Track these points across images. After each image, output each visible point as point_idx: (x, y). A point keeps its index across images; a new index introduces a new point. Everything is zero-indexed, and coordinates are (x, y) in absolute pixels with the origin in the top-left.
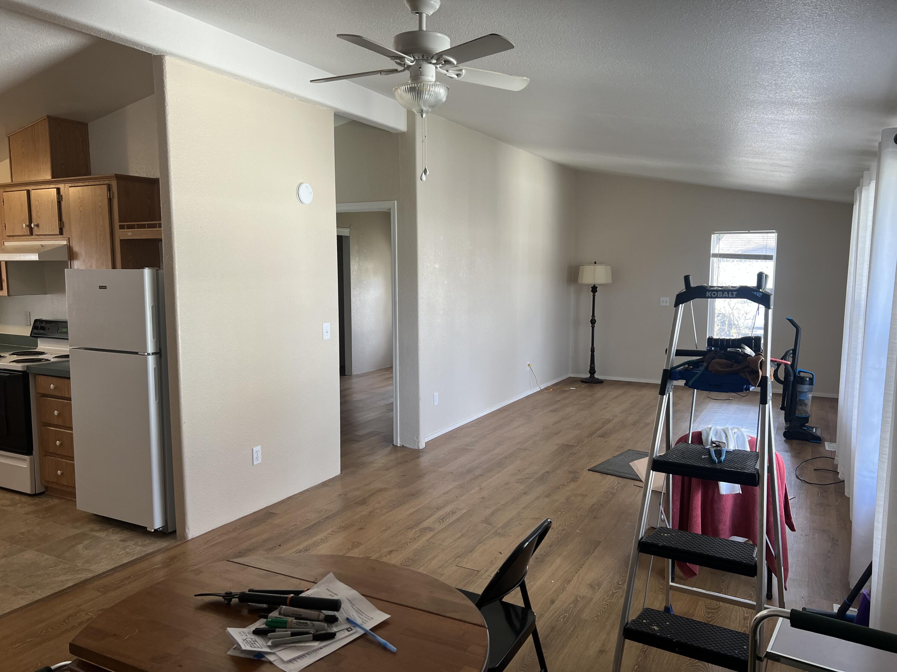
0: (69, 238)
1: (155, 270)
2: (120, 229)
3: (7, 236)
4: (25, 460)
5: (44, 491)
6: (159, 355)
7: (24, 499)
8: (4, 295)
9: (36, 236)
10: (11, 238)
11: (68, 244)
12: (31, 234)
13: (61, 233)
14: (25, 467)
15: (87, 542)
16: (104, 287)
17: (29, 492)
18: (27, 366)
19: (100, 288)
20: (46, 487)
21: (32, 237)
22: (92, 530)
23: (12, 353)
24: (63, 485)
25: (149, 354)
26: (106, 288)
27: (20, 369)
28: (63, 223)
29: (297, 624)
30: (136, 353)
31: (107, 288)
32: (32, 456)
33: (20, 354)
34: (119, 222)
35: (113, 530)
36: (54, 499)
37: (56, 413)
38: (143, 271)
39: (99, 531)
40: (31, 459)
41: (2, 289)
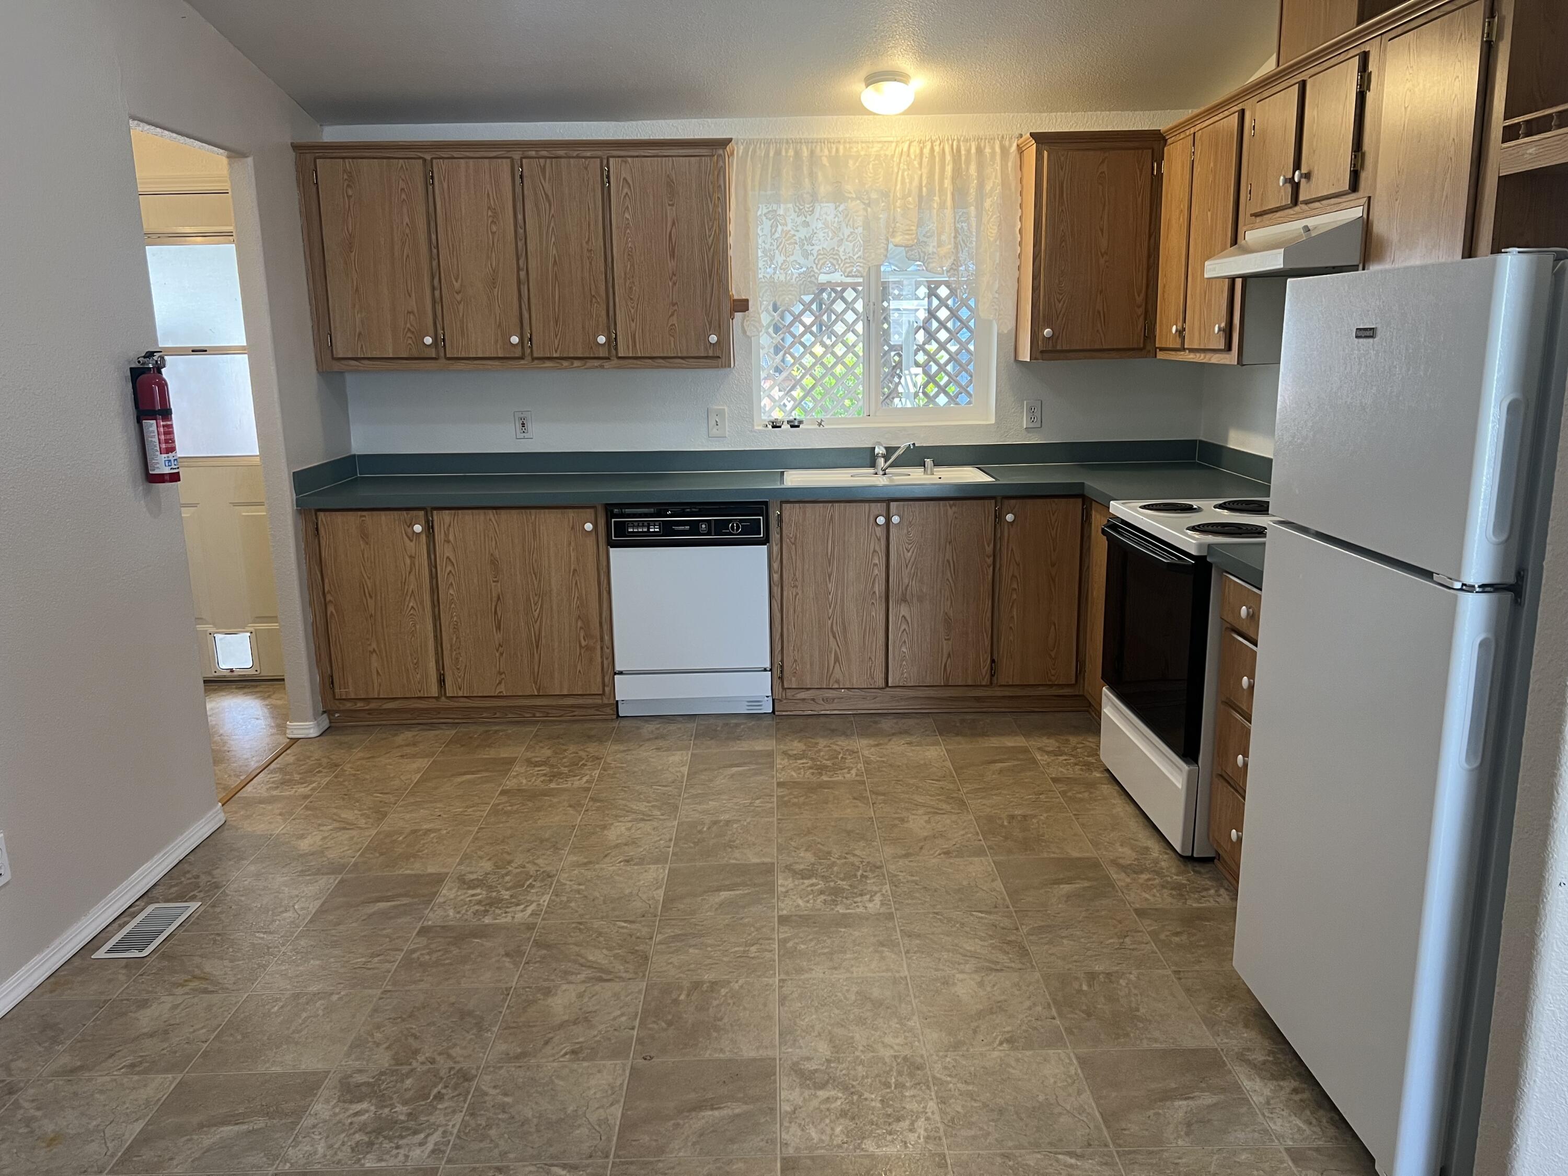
0: (1369, 198)
1: (1551, 258)
2: (1504, 142)
3: (1252, 215)
4: (1181, 769)
8: (1232, 363)
9: (1304, 207)
10: (1261, 218)
11: (1365, 216)
12: (1295, 201)
13: (1354, 186)
14: (1177, 786)
18: (1210, 546)
20: (1216, 852)
21: (1297, 209)
23: (1221, 501)
25: (1468, 588)
27: (1193, 550)
30: (1428, 575)
32: (1195, 768)
34: (1506, 118)
37: (1245, 680)
38: (1495, 261)
40: (1191, 774)
41: (1229, 348)
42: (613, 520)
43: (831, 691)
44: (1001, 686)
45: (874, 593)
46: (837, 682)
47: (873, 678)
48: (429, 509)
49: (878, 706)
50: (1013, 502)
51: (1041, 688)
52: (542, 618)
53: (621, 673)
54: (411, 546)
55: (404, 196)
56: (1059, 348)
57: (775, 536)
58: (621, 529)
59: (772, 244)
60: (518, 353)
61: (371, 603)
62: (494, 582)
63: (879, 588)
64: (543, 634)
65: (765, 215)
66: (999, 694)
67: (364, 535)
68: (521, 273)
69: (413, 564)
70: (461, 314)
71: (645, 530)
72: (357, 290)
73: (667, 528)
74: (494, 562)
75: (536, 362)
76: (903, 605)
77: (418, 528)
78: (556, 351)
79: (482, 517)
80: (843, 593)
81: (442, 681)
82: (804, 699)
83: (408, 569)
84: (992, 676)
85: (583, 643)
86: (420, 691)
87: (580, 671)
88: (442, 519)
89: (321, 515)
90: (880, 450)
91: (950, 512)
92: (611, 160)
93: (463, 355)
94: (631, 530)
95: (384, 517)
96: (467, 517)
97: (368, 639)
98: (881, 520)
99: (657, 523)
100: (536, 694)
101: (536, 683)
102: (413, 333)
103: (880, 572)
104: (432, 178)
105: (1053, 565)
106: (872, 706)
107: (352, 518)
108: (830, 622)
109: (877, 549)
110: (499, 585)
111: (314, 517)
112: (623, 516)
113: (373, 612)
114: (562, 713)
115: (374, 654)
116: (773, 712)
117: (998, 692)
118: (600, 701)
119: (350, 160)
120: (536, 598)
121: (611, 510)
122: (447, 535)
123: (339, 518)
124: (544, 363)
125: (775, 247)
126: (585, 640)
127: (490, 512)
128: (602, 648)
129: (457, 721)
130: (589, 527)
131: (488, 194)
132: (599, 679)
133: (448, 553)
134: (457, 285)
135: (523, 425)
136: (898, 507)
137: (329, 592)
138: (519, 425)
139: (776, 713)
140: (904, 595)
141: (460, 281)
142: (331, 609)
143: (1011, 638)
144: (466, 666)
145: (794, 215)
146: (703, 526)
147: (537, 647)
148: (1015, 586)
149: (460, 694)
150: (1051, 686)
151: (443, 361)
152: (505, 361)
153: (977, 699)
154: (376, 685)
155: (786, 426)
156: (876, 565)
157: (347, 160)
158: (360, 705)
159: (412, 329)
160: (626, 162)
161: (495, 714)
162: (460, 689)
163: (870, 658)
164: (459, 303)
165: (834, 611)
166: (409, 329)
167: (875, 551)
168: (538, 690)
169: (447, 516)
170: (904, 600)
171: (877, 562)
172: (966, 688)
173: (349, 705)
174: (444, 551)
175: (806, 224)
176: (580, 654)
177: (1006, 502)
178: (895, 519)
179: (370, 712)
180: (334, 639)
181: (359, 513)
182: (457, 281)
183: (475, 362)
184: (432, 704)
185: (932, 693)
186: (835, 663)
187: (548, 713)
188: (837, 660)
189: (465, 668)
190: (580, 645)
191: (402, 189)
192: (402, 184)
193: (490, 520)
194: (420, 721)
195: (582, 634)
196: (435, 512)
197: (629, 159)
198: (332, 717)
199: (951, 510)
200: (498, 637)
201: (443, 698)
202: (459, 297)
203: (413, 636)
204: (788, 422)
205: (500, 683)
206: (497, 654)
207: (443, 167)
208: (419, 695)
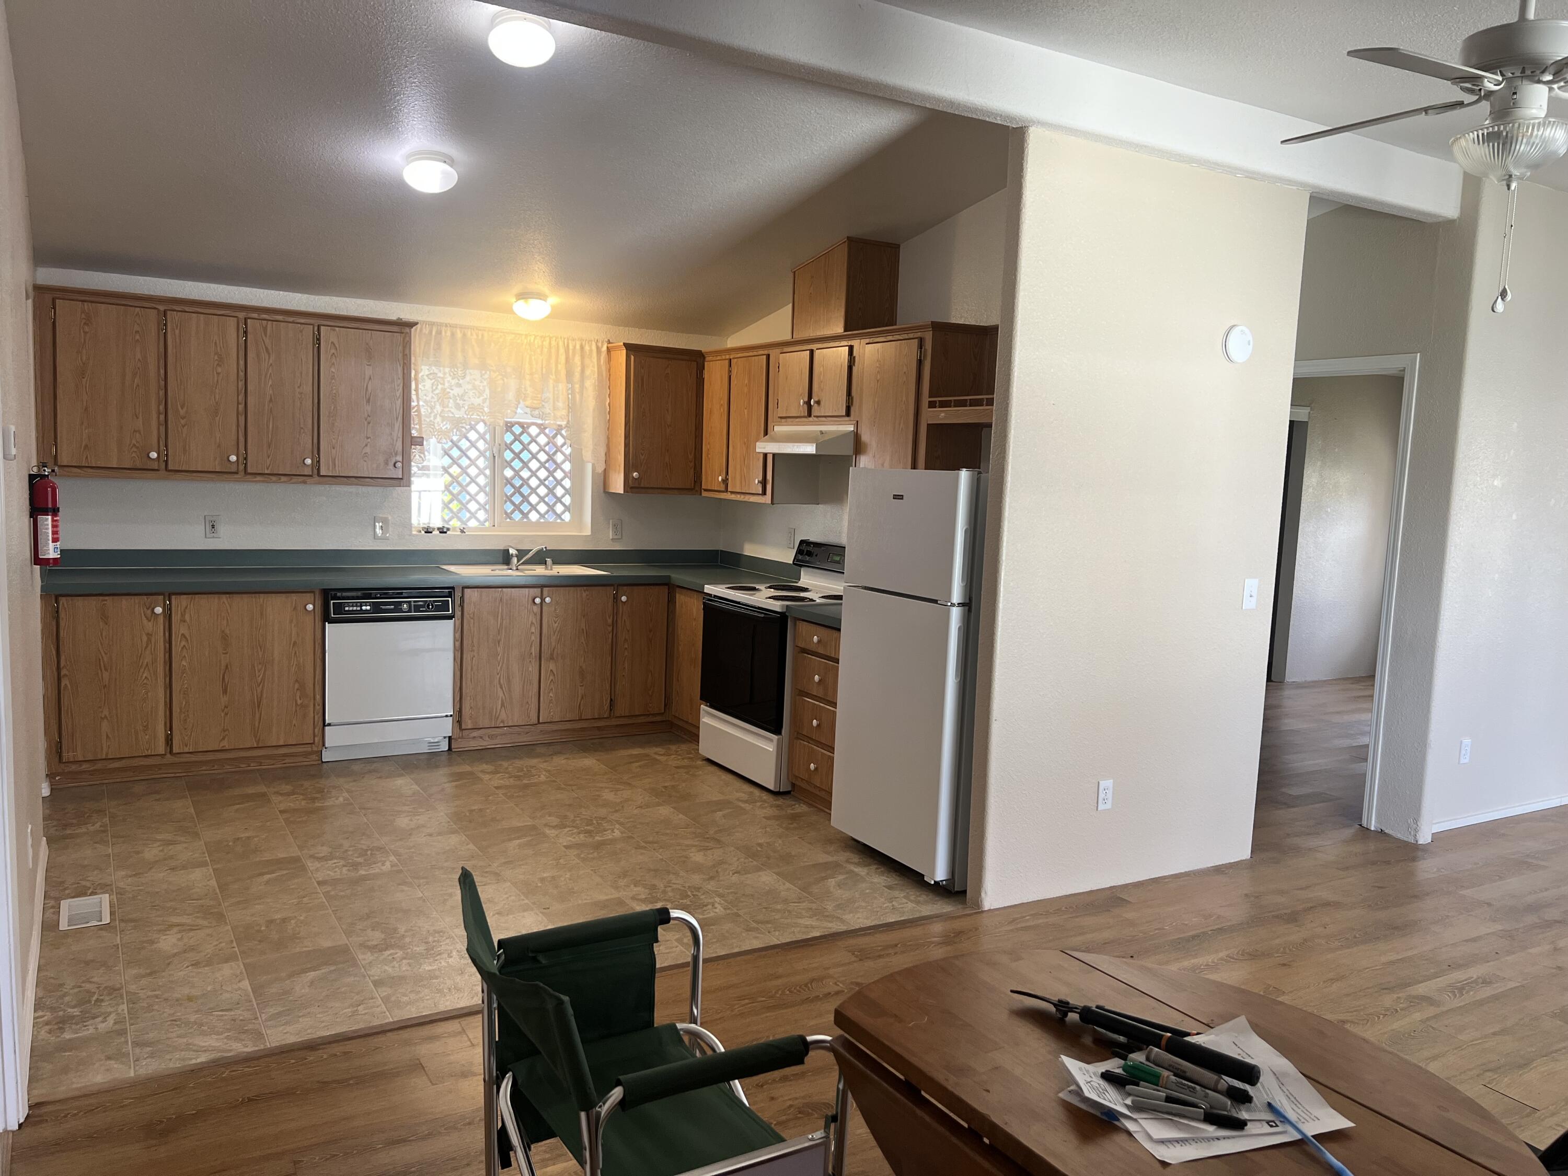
0: (857, 422)
1: (976, 473)
2: (929, 407)
3: (779, 417)
4: (771, 740)
5: (790, 789)
6: (967, 608)
7: (765, 796)
8: (767, 502)
9: (815, 419)
10: (783, 420)
11: (855, 431)
12: (810, 415)
13: (848, 414)
14: (769, 751)
15: (841, 877)
16: (900, 497)
17: (771, 787)
18: (787, 606)
19: (894, 498)
20: (793, 785)
21: (811, 419)
22: (847, 861)
23: (768, 585)
24: (816, 787)
25: (952, 605)
26: (902, 499)
27: (778, 610)
28: (852, 398)
29: (1177, 1083)
30: (935, 601)
31: (904, 498)
32: (780, 736)
33: (779, 587)
34: (930, 397)
35: (877, 869)
36: (802, 805)
37: (817, 678)
38: (958, 473)
39: (858, 864)
40: (778, 739)
41: (764, 493)
42: (332, 602)
43: (497, 729)
44: (616, 717)
45: (531, 653)
46: (503, 722)
47: (529, 717)
48: (167, 594)
49: (530, 739)
50: (625, 588)
51: (642, 717)
52: (264, 682)
53: (329, 725)
54: (149, 626)
55: (137, 337)
56: (642, 485)
57: (458, 613)
58: (339, 609)
59: (432, 397)
60: (234, 469)
61: (106, 675)
62: (223, 653)
63: (535, 650)
64: (264, 696)
65: (427, 376)
66: (615, 723)
67: (105, 618)
68: (240, 406)
69: (149, 640)
70: (184, 436)
71: (359, 609)
72: (86, 409)
73: (376, 608)
74: (225, 638)
75: (249, 476)
76: (551, 661)
77: (159, 610)
78: (268, 469)
79: (216, 600)
80: (508, 654)
81: (169, 740)
82: (474, 737)
83: (144, 645)
84: (611, 710)
85: (299, 702)
86: (147, 750)
87: (294, 725)
88: (180, 601)
89: (63, 601)
90: (512, 551)
91: (584, 595)
92: (322, 328)
93: (184, 468)
94: (347, 609)
95: (125, 602)
96: (203, 601)
97: (100, 707)
98: (538, 600)
99: (368, 604)
100: (255, 746)
101: (256, 737)
102: (137, 448)
103: (535, 638)
104: (165, 325)
105: (650, 631)
106: (525, 739)
107: (93, 602)
108: (498, 677)
109: (534, 621)
110: (228, 655)
111: (54, 601)
112: (339, 598)
113: (107, 683)
114: (272, 762)
115: (105, 720)
116: (450, 749)
117: (614, 722)
118: (310, 749)
119: (90, 304)
120: (260, 666)
121: (327, 594)
122: (183, 615)
123: (79, 602)
124: (255, 477)
125: (436, 400)
126: (300, 699)
127: (224, 596)
128: (314, 705)
129: (178, 775)
130: (310, 607)
131: (216, 343)
132: (311, 732)
133: (184, 630)
134: (182, 412)
135: (213, 526)
136: (548, 591)
137: (64, 667)
138: (208, 527)
139: (453, 750)
140: (552, 654)
141: (185, 409)
142: (64, 682)
143: (624, 683)
144: (193, 726)
145: (450, 379)
146: (405, 606)
147: (259, 707)
148: (626, 646)
149: (186, 750)
150: (648, 715)
151: (164, 472)
152: (220, 474)
153: (599, 728)
154: (104, 746)
155: (436, 532)
156: (532, 633)
157: (86, 304)
158: (85, 766)
159: (137, 445)
160: (334, 330)
161: (214, 766)
162: (186, 746)
163: (527, 702)
164: (183, 426)
165: (501, 668)
166: (134, 445)
167: (532, 623)
168: (258, 743)
169: (184, 600)
170: (552, 658)
171: (534, 631)
172: (593, 721)
173: (74, 767)
174: (179, 629)
175: (459, 385)
176: (296, 711)
177: (620, 588)
178: (548, 600)
179: (92, 773)
180: (66, 709)
181: (101, 598)
182: (182, 408)
183: (195, 474)
184: (157, 761)
185: (568, 726)
186: (501, 707)
187: (261, 763)
188: (503, 705)
189: (192, 728)
190: (296, 704)
191: (137, 332)
192: (136, 328)
193: (224, 602)
194: (143, 778)
195: (298, 694)
196: (173, 597)
197: (337, 329)
198: (53, 780)
199: (584, 593)
200: (224, 700)
201: (168, 755)
202: (183, 422)
203: (145, 702)
204: (438, 529)
205: (223, 739)
206: (223, 715)
207: (177, 318)
208: (146, 753)
